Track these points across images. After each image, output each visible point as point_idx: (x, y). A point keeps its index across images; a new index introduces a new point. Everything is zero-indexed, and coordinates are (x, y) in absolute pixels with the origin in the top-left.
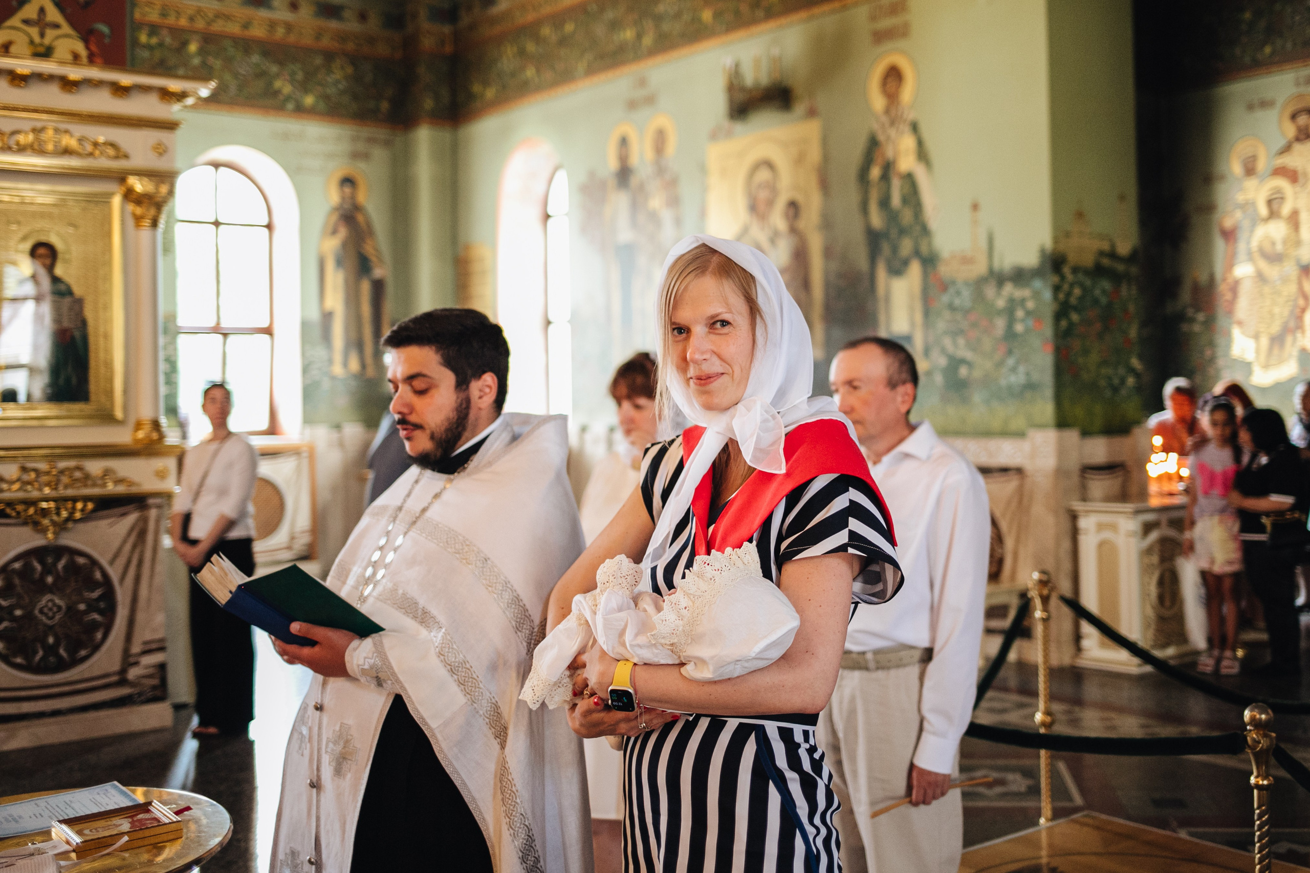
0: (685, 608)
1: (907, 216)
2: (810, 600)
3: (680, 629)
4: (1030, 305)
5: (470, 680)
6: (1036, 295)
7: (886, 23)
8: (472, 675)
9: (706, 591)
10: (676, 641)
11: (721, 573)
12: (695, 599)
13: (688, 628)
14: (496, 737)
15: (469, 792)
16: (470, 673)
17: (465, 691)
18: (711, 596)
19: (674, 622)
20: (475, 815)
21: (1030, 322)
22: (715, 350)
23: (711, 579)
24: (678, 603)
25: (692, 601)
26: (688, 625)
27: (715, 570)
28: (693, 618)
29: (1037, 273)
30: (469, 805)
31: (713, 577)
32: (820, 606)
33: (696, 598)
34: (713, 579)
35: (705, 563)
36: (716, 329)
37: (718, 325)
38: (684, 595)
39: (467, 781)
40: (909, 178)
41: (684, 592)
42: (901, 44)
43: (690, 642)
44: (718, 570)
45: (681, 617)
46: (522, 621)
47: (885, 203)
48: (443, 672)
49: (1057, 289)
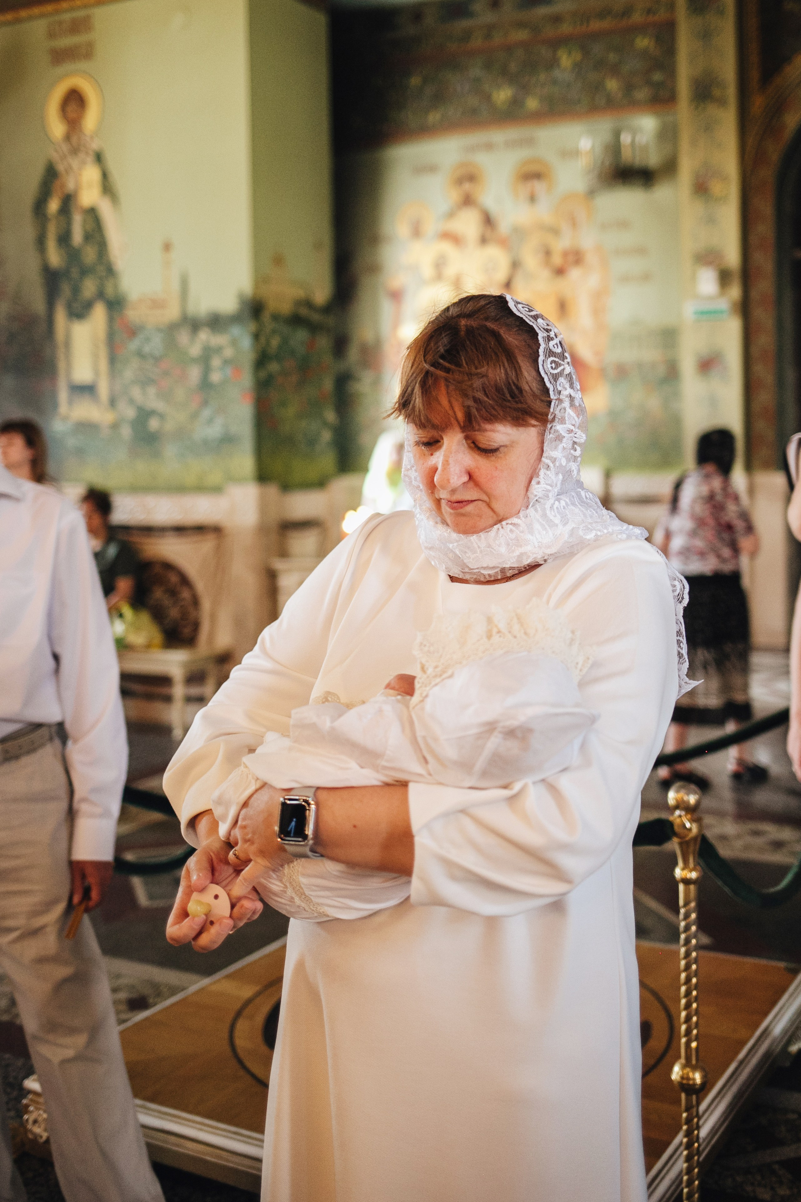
1: (90, 255)
4: (228, 352)
6: (234, 343)
7: (66, 42)
21: (229, 371)
29: (235, 319)
40: (92, 213)
42: (82, 65)
47: (64, 239)
49: (256, 336)
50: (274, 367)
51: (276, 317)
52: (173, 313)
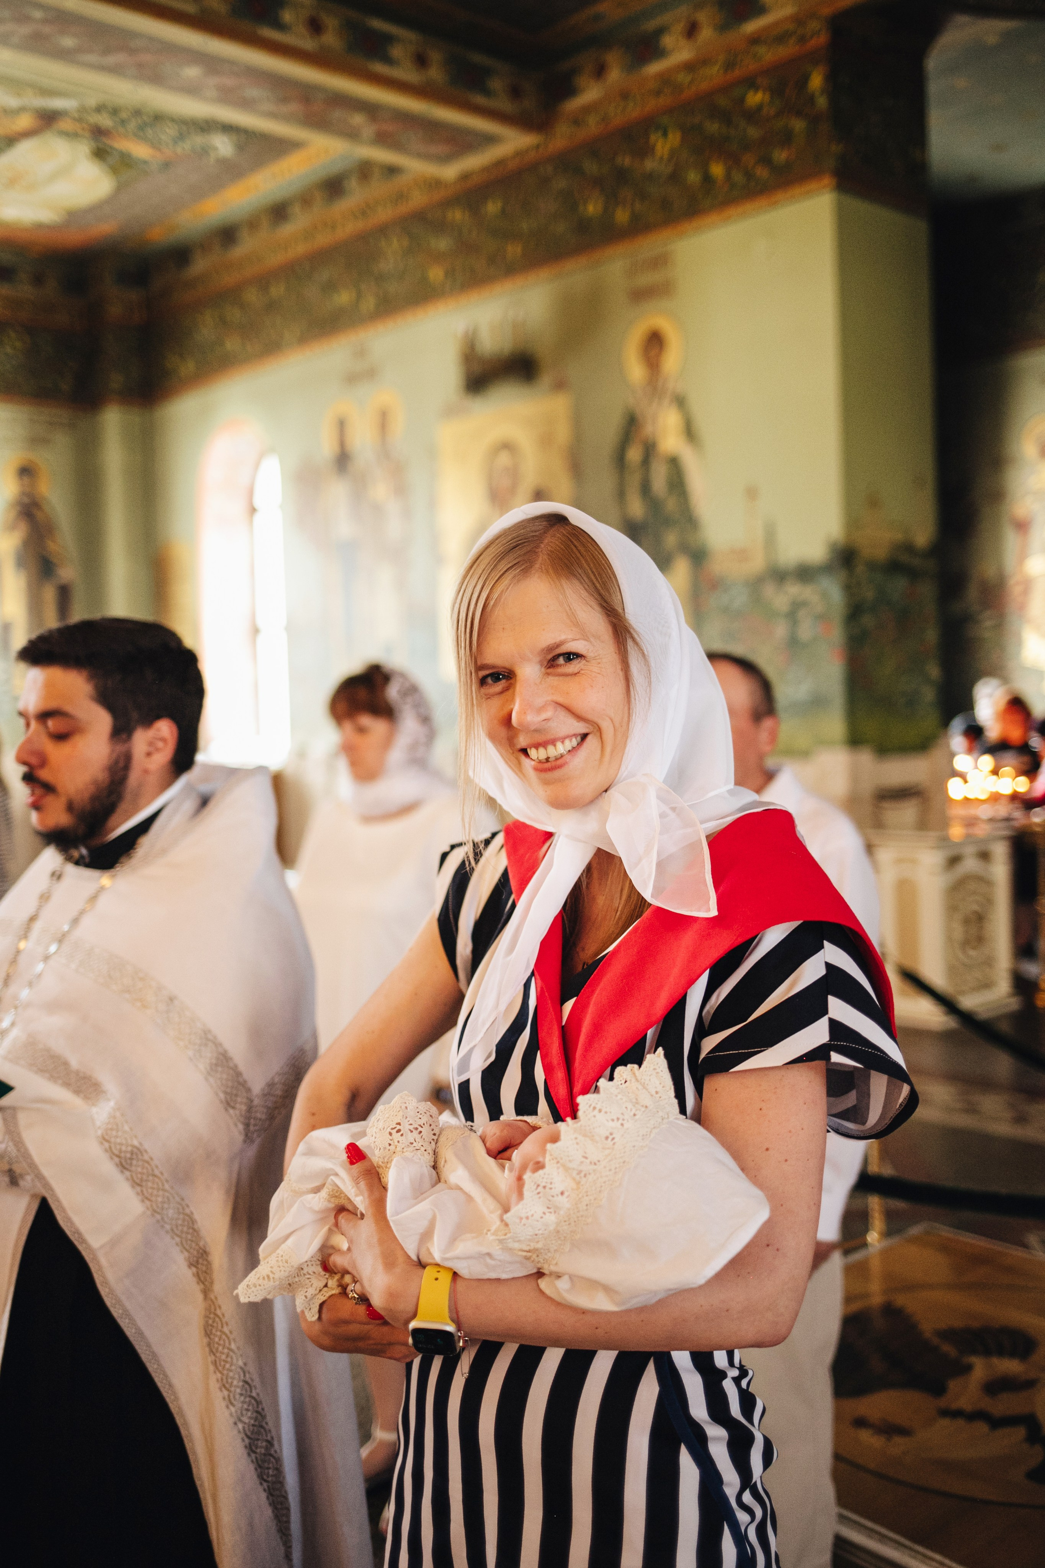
0: (562, 1193)
1: (671, 505)
2: (767, 1149)
3: (552, 1228)
4: (817, 606)
5: (151, 1178)
6: (822, 595)
7: (647, 279)
8: (153, 1170)
9: (599, 1161)
10: (539, 1246)
11: (622, 1125)
12: (581, 1177)
13: (566, 1227)
14: (191, 1265)
15: (149, 1346)
16: (149, 1168)
17: (143, 1194)
18: (610, 1170)
19: (542, 1218)
20: (156, 1380)
21: (818, 628)
22: (560, 700)
23: (607, 1138)
24: (549, 1186)
25: (574, 1179)
26: (567, 1223)
27: (613, 1120)
28: (578, 1212)
29: (824, 569)
30: (148, 1365)
31: (611, 1134)
32: (786, 1160)
33: (582, 1175)
34: (611, 1137)
35: (594, 1108)
36: (558, 666)
37: (561, 660)
38: (558, 1168)
39: (144, 1328)
40: (673, 461)
41: (558, 1162)
43: (567, 1250)
44: (618, 1119)
45: (552, 1208)
46: (235, 1092)
47: (645, 488)
48: (109, 1168)
49: (847, 589)
50: (868, 621)
51: (872, 566)
52: (757, 564)
